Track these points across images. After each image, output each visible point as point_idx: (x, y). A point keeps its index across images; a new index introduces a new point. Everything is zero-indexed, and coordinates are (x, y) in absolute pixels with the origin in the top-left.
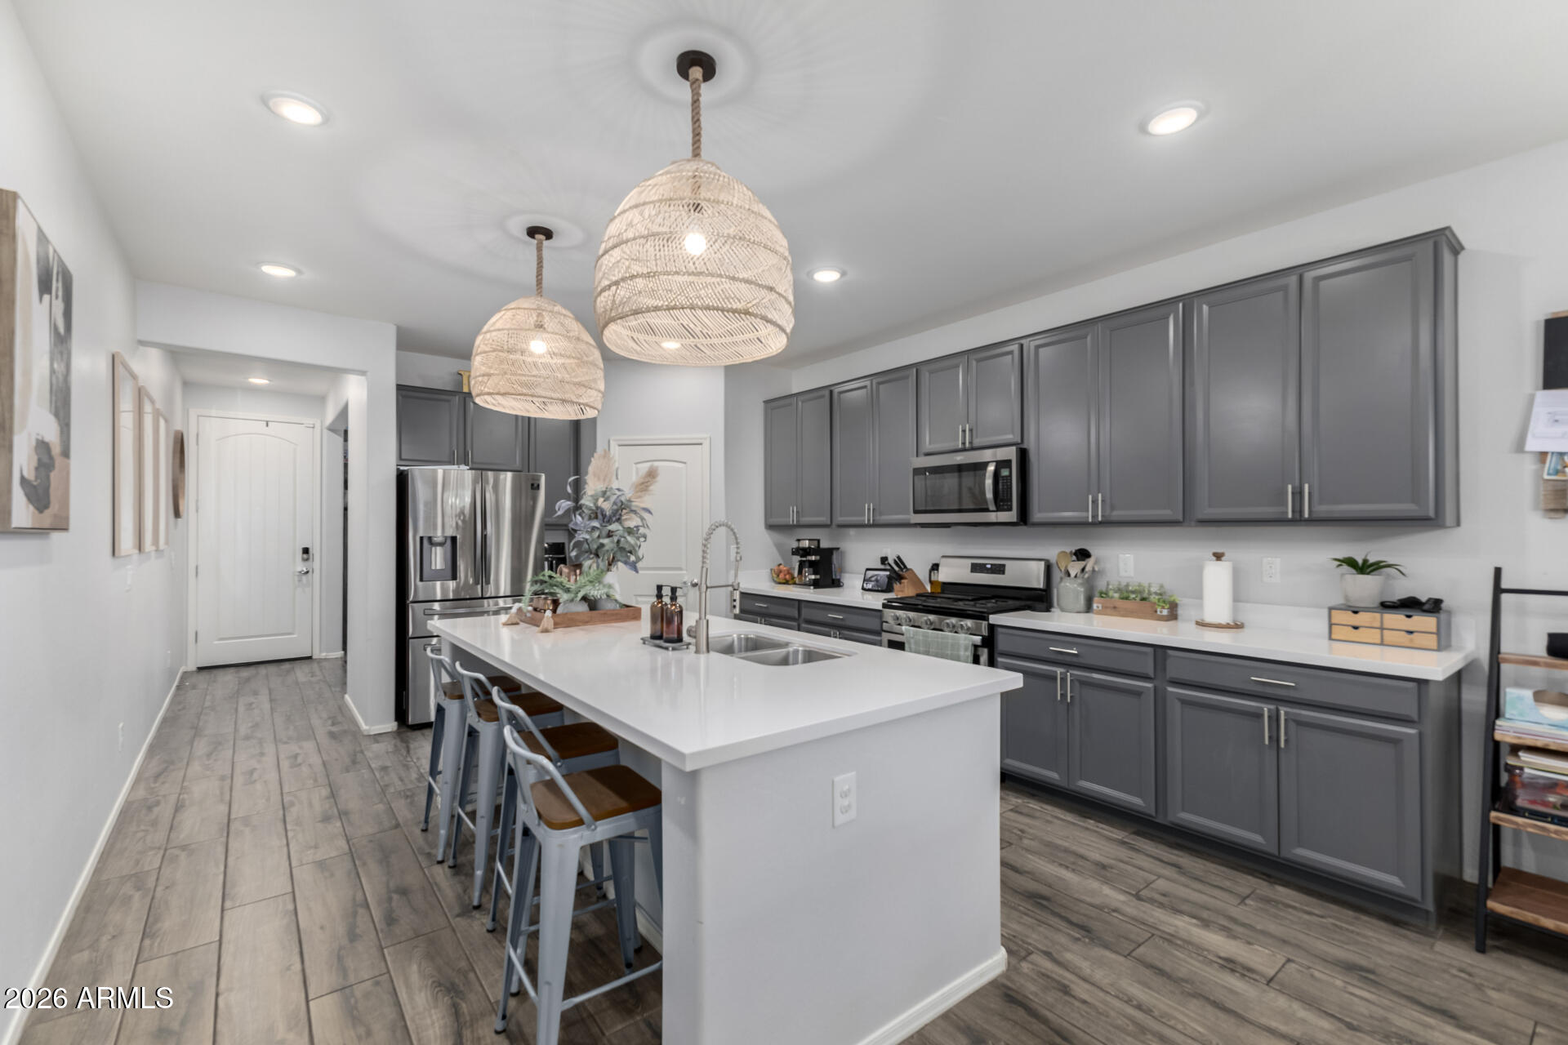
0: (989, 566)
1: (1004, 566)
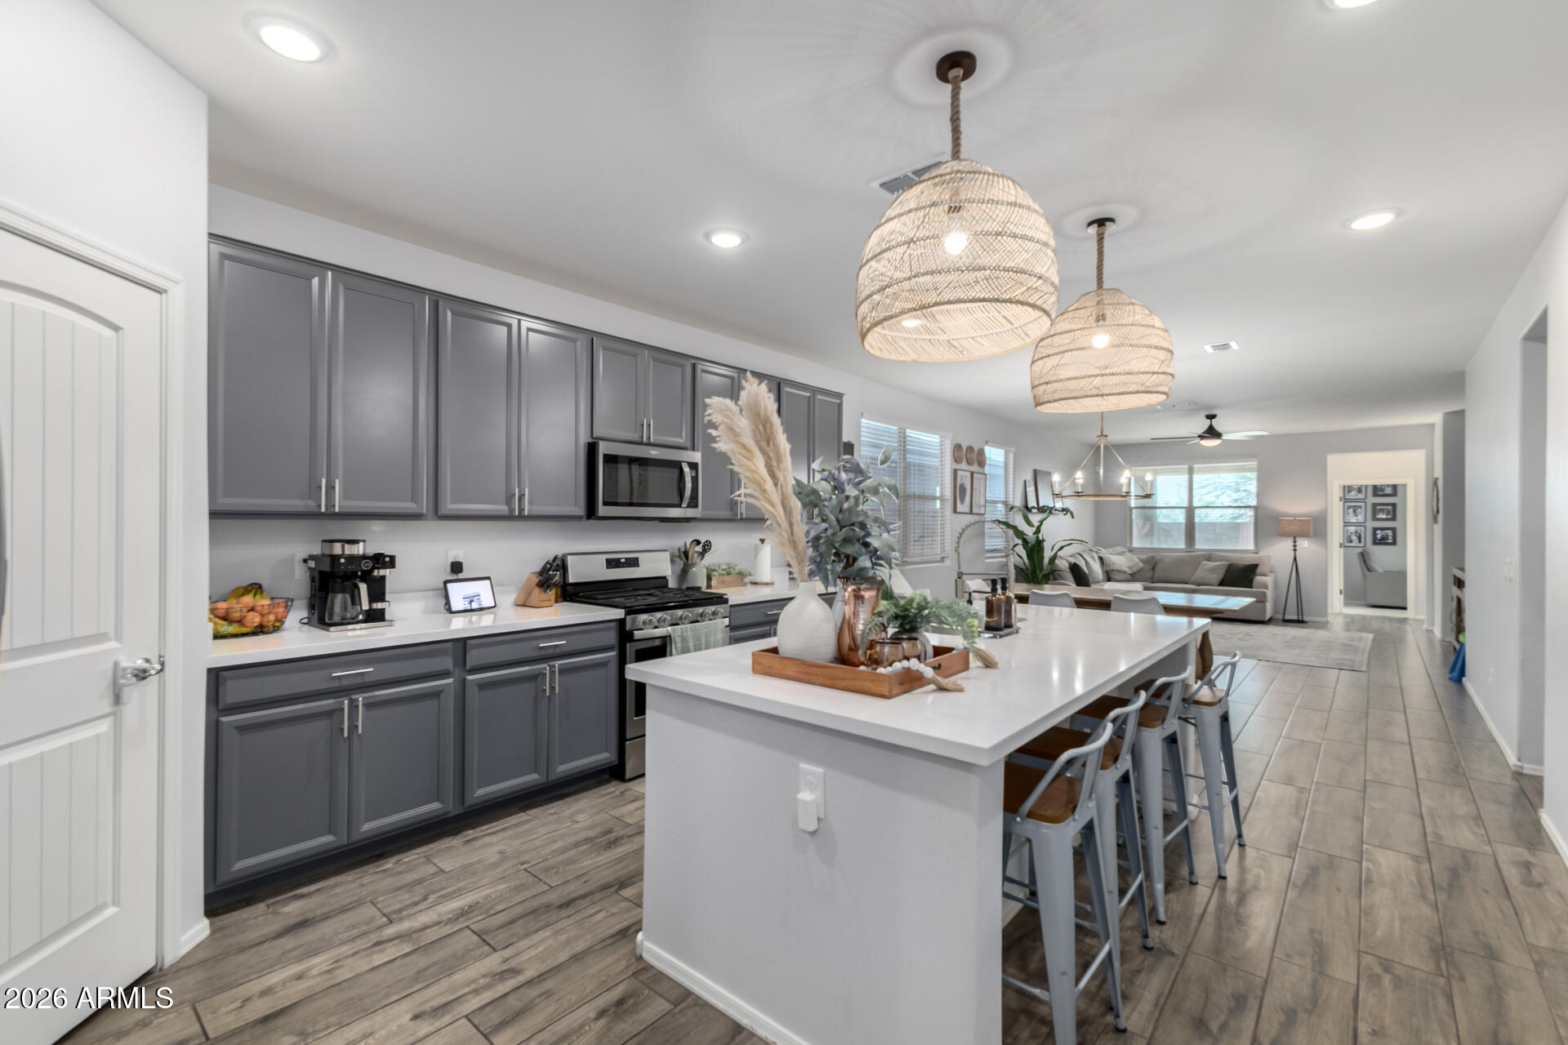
0: (623, 560)
1: (637, 559)
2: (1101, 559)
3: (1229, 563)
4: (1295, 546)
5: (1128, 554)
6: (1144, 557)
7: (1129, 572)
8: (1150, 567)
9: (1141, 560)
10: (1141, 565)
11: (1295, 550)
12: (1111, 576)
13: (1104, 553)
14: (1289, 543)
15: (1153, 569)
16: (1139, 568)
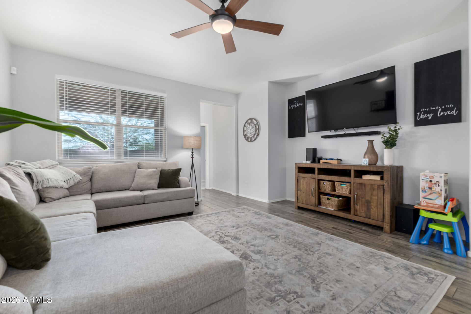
2: (29, 175)
3: (160, 169)
4: (192, 155)
5: (59, 166)
6: (80, 169)
7: (66, 186)
8: (88, 178)
9: (78, 172)
10: (79, 177)
11: (192, 158)
12: (46, 195)
13: (31, 167)
14: (188, 153)
15: (91, 180)
16: (76, 181)
